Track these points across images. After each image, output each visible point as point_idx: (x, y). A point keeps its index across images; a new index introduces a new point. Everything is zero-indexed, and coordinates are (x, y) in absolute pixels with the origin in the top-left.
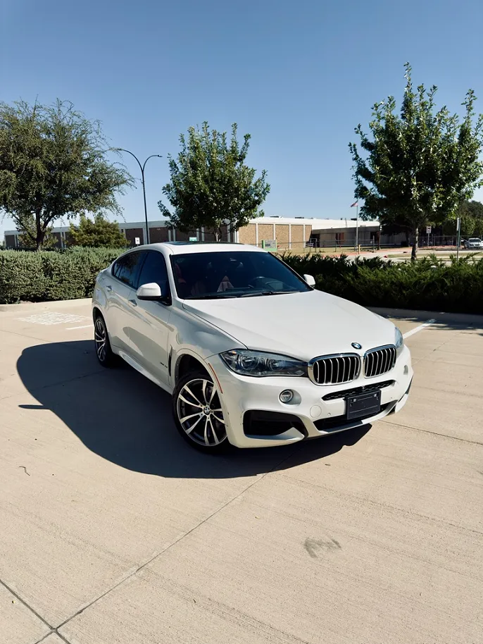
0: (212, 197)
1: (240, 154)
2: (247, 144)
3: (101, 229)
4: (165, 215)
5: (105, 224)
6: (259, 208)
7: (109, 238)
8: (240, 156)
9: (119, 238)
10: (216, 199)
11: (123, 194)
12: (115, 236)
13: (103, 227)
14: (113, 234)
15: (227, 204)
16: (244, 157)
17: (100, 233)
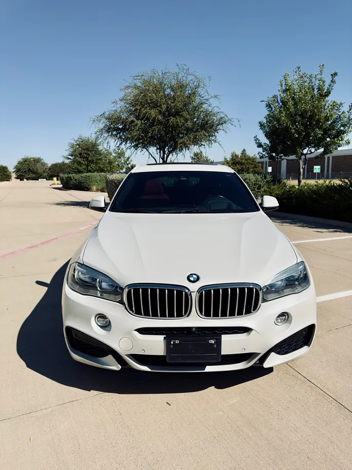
0: (295, 129)
1: (326, 91)
2: (333, 81)
3: (244, 161)
4: (258, 147)
5: (247, 158)
6: (346, 137)
7: (248, 167)
8: (326, 92)
9: (256, 168)
10: (297, 131)
11: (226, 132)
12: (253, 166)
13: (245, 160)
14: (252, 164)
15: (308, 135)
16: (330, 93)
17: (242, 164)
